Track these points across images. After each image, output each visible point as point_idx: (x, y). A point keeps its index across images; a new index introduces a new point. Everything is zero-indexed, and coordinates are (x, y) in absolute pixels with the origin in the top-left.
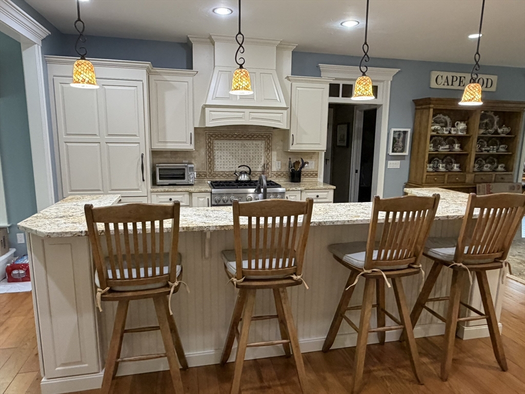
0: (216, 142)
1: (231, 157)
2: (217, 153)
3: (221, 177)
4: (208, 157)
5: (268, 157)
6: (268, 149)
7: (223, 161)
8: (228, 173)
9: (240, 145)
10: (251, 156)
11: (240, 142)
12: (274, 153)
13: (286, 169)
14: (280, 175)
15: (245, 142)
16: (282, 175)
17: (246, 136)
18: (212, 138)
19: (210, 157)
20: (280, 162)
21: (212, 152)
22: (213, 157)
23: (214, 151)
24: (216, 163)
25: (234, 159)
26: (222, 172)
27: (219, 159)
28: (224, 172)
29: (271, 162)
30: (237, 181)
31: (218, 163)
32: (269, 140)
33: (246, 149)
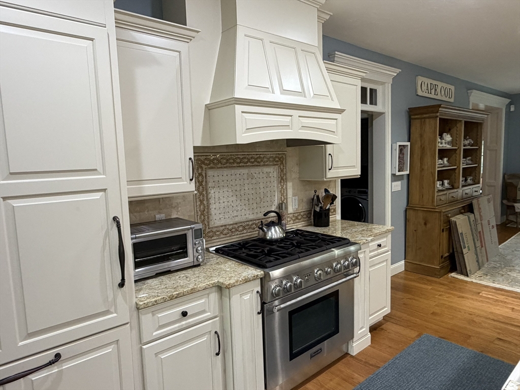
0: (210, 173)
1: (235, 197)
2: (213, 193)
3: (222, 236)
4: (198, 203)
5: (283, 193)
6: (282, 179)
7: (223, 205)
8: (230, 227)
9: (245, 176)
10: (262, 193)
11: (244, 171)
12: (290, 185)
13: (304, 208)
14: (297, 218)
15: (254, 171)
16: (300, 217)
17: (253, 160)
18: (203, 166)
19: (201, 202)
20: (297, 197)
21: (204, 193)
22: (208, 200)
23: (209, 191)
24: (213, 211)
25: (239, 201)
26: (222, 226)
27: (217, 204)
28: (225, 226)
29: (287, 199)
30: (263, 241)
31: (216, 211)
32: (283, 163)
33: (254, 181)
